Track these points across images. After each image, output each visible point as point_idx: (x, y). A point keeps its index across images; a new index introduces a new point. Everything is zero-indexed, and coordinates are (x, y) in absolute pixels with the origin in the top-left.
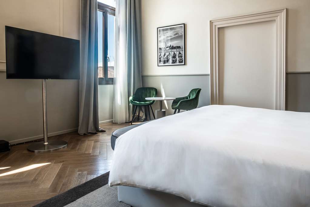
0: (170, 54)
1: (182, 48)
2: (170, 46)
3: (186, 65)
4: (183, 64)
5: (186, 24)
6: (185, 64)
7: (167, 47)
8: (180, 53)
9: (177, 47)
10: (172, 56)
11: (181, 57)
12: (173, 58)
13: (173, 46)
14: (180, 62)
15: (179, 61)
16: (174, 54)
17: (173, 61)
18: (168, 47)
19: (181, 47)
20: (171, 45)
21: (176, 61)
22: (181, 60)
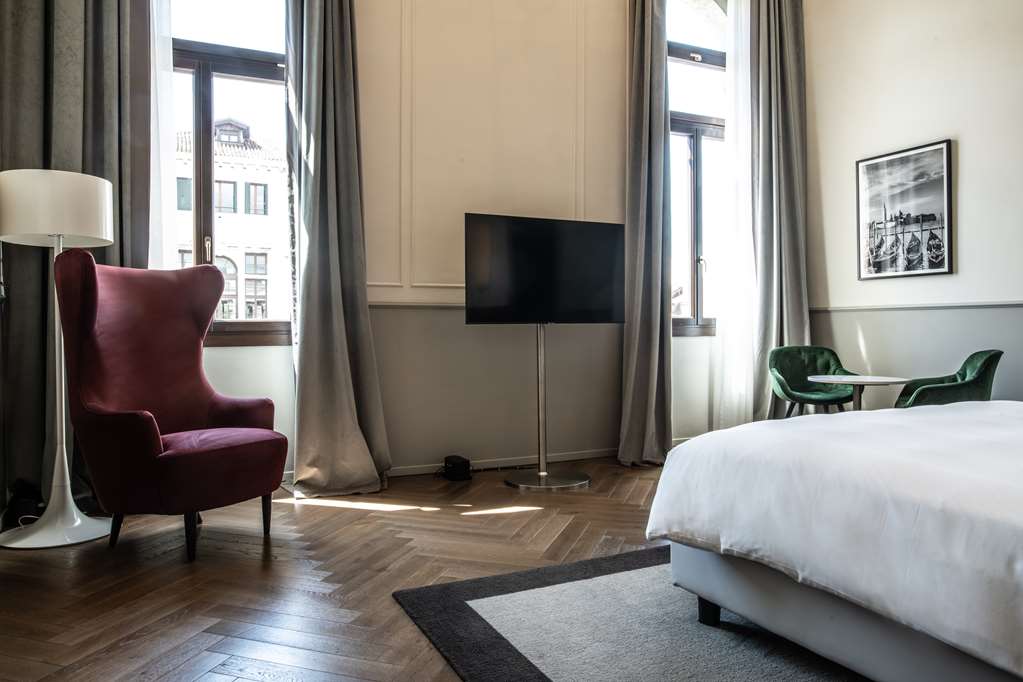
0: (897, 240)
1: (943, 220)
2: (898, 214)
3: (957, 272)
4: (946, 269)
5: (956, 142)
6: (951, 271)
7: (888, 219)
8: (933, 237)
9: (923, 216)
10: (906, 247)
11: (939, 247)
12: (908, 252)
13: (909, 215)
14: (932, 265)
15: (930, 261)
16: (914, 238)
17: (910, 262)
18: (891, 220)
19: (938, 216)
20: (901, 214)
21: (921, 260)
22: (937, 257)
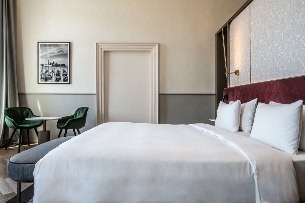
0: (53, 71)
1: (68, 67)
2: (53, 63)
3: (72, 83)
4: (68, 82)
6: (70, 83)
7: (49, 63)
8: (64, 72)
9: (61, 64)
11: (66, 75)
12: (56, 76)
13: (56, 64)
14: (64, 80)
15: (63, 79)
16: (58, 71)
17: (57, 79)
18: (50, 64)
19: (66, 65)
20: (54, 63)
22: (66, 78)
